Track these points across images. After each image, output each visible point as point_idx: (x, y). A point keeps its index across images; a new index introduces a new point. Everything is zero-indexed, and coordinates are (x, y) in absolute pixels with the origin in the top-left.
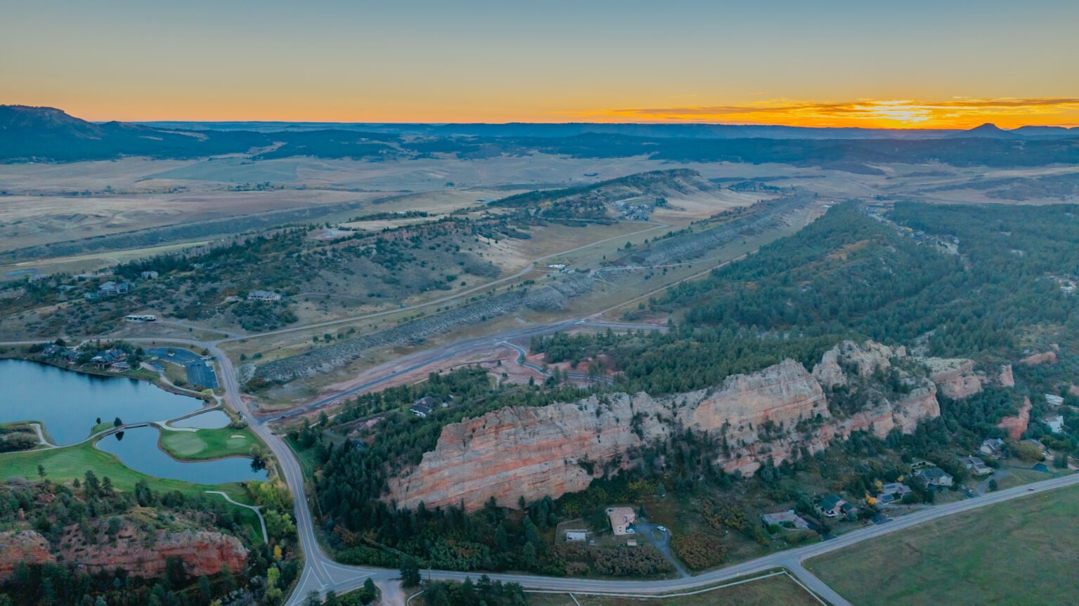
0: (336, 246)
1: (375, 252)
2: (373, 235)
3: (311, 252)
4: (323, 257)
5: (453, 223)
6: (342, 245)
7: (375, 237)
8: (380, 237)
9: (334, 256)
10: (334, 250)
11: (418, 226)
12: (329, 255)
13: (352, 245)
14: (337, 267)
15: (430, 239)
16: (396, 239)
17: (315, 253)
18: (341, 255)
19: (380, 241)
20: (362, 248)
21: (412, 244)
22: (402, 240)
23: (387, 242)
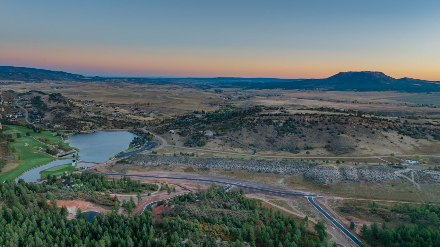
0: (261, 118)
1: (281, 124)
2: (288, 116)
3: (248, 118)
4: (251, 122)
5: (361, 118)
6: (264, 118)
7: (288, 117)
8: (291, 117)
9: (257, 122)
10: (259, 119)
11: (323, 115)
12: (255, 121)
13: (271, 118)
14: (254, 127)
15: (326, 124)
16: (301, 120)
17: (249, 119)
18: (260, 122)
19: (290, 119)
20: (274, 121)
21: (309, 124)
22: (304, 121)
23: (294, 120)
